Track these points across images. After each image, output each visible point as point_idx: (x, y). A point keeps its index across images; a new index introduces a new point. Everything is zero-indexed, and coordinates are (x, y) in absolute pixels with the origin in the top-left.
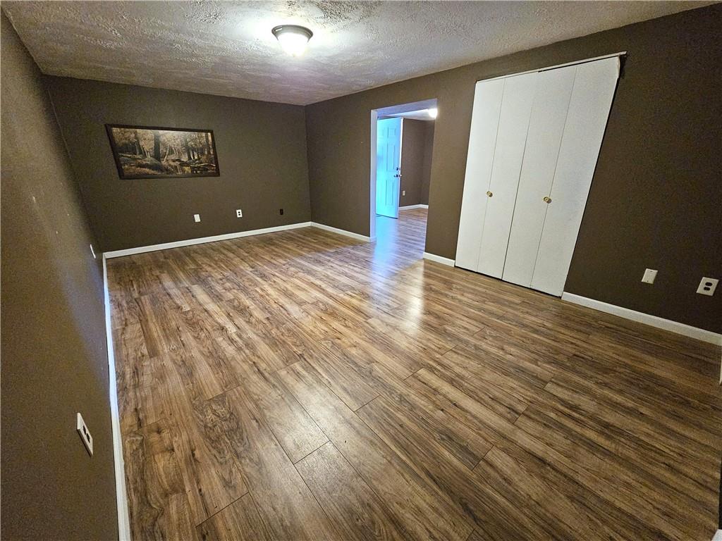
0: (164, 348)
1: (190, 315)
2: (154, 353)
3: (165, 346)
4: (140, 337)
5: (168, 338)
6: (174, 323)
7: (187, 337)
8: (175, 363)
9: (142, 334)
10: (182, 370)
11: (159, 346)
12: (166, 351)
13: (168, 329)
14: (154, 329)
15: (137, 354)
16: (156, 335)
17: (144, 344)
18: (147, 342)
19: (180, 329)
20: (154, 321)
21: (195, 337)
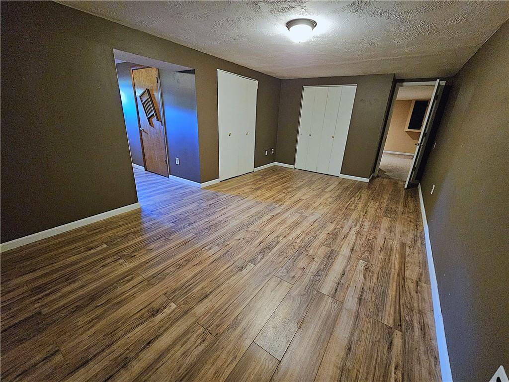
0: (396, 245)
1: (366, 255)
2: (403, 245)
3: (395, 245)
4: (408, 262)
5: (391, 249)
6: (381, 257)
7: (380, 242)
8: (395, 235)
9: (406, 263)
10: (393, 230)
11: (398, 247)
12: (396, 242)
13: (387, 254)
14: (397, 261)
15: (413, 250)
16: (397, 256)
17: (407, 254)
18: (405, 254)
19: (380, 249)
20: (393, 270)
21: (376, 238)
